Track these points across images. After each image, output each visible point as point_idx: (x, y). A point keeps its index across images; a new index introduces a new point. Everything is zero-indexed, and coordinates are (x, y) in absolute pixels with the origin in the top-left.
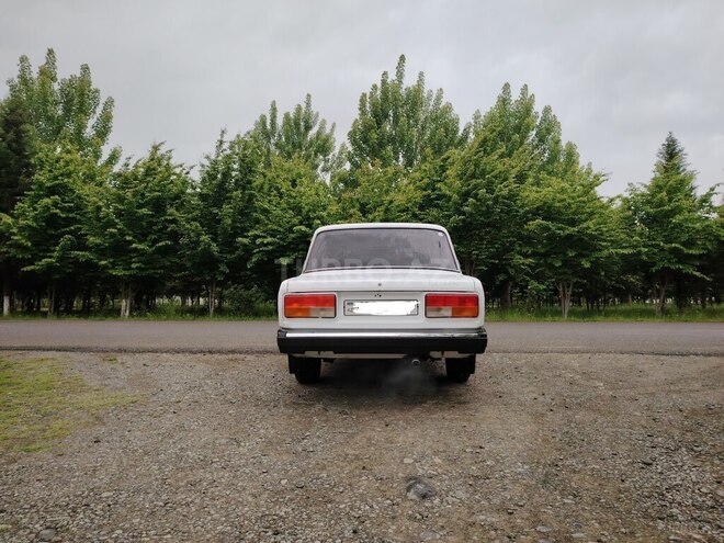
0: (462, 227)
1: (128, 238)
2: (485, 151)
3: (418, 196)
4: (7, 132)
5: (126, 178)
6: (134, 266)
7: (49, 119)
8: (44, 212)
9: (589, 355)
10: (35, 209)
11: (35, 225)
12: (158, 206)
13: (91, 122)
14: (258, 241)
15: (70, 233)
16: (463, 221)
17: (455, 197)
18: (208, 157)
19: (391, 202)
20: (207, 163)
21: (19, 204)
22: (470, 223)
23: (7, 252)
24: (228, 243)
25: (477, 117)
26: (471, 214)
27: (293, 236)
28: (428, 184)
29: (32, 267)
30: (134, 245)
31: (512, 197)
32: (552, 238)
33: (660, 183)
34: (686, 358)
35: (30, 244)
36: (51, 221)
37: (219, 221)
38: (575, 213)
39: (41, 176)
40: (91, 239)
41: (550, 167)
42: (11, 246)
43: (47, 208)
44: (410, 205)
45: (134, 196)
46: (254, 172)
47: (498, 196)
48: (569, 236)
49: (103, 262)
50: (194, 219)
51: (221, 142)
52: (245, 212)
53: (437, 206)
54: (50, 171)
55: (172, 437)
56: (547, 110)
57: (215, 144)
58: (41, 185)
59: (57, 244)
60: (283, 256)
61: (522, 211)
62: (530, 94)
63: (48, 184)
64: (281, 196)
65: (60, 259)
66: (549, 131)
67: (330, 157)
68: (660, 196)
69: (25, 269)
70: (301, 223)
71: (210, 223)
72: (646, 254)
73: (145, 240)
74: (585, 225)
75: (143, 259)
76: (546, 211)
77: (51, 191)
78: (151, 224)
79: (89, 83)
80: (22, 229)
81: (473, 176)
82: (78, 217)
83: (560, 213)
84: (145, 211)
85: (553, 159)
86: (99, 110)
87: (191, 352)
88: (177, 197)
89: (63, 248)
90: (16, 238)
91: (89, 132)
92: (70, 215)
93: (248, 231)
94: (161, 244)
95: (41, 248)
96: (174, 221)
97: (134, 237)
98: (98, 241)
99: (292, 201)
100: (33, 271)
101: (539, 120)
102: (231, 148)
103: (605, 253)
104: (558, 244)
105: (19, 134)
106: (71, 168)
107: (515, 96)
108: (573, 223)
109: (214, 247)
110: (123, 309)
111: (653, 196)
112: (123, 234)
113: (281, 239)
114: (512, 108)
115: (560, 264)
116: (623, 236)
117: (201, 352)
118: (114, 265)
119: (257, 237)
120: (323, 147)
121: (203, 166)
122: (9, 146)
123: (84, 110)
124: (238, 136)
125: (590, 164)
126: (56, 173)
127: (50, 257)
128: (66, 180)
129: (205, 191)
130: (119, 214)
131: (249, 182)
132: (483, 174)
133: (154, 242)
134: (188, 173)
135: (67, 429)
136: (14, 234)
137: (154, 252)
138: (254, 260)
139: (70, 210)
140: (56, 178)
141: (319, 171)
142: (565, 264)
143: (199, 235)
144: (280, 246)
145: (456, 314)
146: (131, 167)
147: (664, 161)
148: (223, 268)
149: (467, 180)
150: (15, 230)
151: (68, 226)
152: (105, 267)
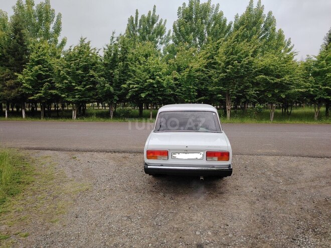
0: (225, 78)
1: (73, 84)
2: (238, 41)
3: (205, 62)
4: (16, 35)
5: (71, 56)
6: (77, 96)
7: (33, 25)
8: (36, 72)
9: (278, 157)
10: (32, 72)
11: (32, 79)
12: (86, 69)
13: (52, 26)
14: (131, 86)
15: (48, 82)
16: (226, 76)
17: (223, 64)
18: (107, 46)
19: (192, 67)
20: (106, 48)
21: (25, 69)
22: (229, 77)
23: (22, 91)
24: (118, 86)
25: (237, 17)
26: (230, 73)
27: (146, 84)
28: (210, 56)
29: (33, 97)
30: (76, 88)
31: (250, 63)
32: (268, 83)
33: (323, 56)
34: (322, 159)
35: (31, 87)
36: (39, 76)
37: (113, 77)
38: (279, 72)
39: (33, 56)
40: (57, 85)
41: (269, 43)
42: (23, 88)
43: (37, 71)
44: (201, 67)
45: (75, 65)
46: (128, 53)
47: (243, 64)
48: (276, 83)
49: (63, 96)
50: (102, 76)
51: (113, 38)
52: (125, 72)
53: (214, 68)
54: (36, 53)
55: (105, 214)
56: (270, 13)
57: (110, 38)
58: (33, 60)
59: (42, 87)
60: (142, 93)
61: (254, 71)
62: (262, 5)
63: (36, 60)
64: (140, 64)
65: (44, 94)
66: (270, 24)
67: (163, 37)
68: (322, 62)
69: (30, 98)
70: (150, 78)
71: (109, 77)
72: (313, 91)
73: (81, 84)
74: (284, 79)
75: (80, 93)
76: (266, 71)
77: (38, 63)
78: (83, 77)
79: (49, 6)
80: (27, 81)
81: (232, 54)
82: (51, 74)
83: (272, 71)
84: (80, 72)
85: (272, 38)
86: (55, 19)
87: (107, 152)
88: (94, 64)
89: (45, 89)
90: (25, 85)
91: (51, 30)
92: (47, 73)
93: (126, 81)
94: (88, 87)
95: (35, 88)
96: (92, 76)
97: (76, 83)
98: (60, 86)
99: (146, 67)
100: (33, 99)
101: (265, 19)
102: (117, 40)
103: (293, 91)
104: (270, 87)
105: (21, 35)
106: (45, 51)
107: (255, 6)
108: (278, 77)
109: (112, 89)
110: (73, 115)
111: (319, 62)
112: (71, 82)
113: (141, 85)
114: (253, 13)
115: (271, 96)
116: (302, 82)
117: (111, 152)
118: (68, 96)
119: (130, 84)
120: (160, 32)
121: (105, 49)
122: (18, 42)
123: (48, 20)
124: (120, 35)
125: (290, 39)
126: (39, 54)
127: (40, 93)
128: (44, 57)
129: (106, 62)
130: (68, 73)
131: (126, 58)
132: (236, 53)
133: (85, 85)
134: (98, 52)
135: (64, 208)
136: (24, 83)
137: (85, 90)
138: (129, 95)
139: (47, 71)
140: (39, 56)
141: (158, 44)
142: (273, 96)
143: (105, 83)
144: (140, 88)
145: (219, 159)
146: (72, 50)
147: (326, 42)
148: (116, 98)
149: (228, 56)
150: (24, 81)
151: (47, 79)
152: (64, 97)
